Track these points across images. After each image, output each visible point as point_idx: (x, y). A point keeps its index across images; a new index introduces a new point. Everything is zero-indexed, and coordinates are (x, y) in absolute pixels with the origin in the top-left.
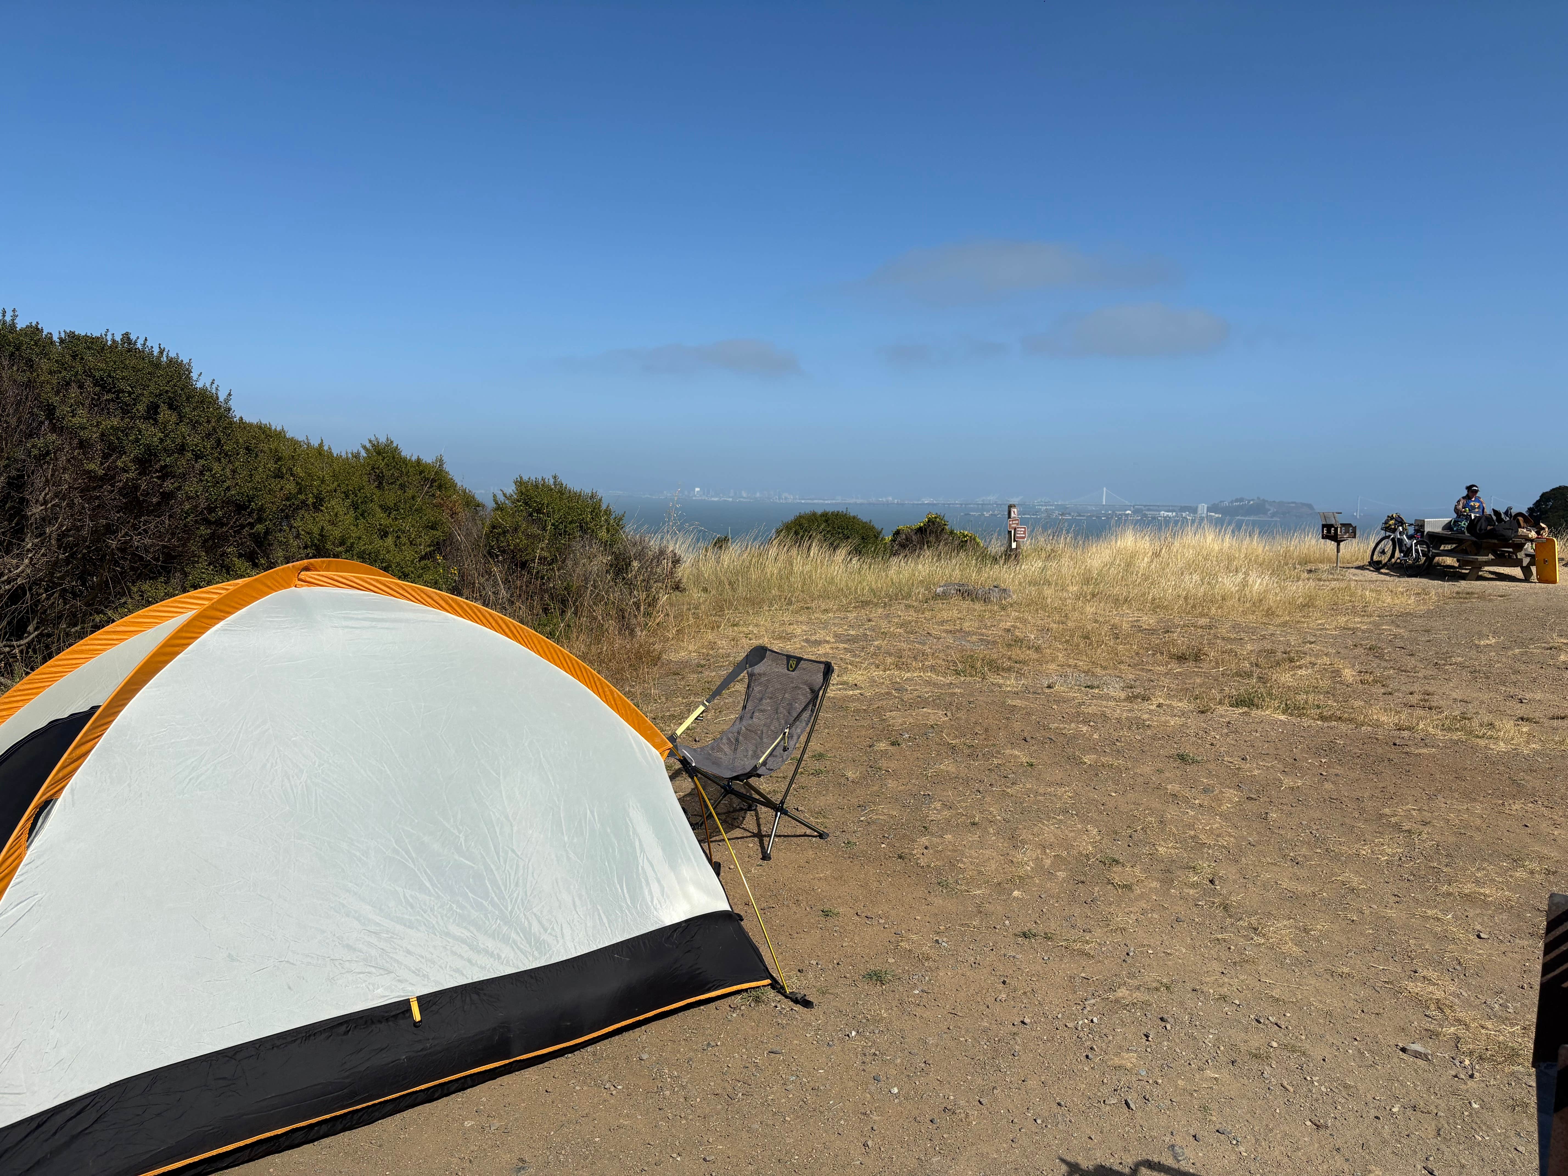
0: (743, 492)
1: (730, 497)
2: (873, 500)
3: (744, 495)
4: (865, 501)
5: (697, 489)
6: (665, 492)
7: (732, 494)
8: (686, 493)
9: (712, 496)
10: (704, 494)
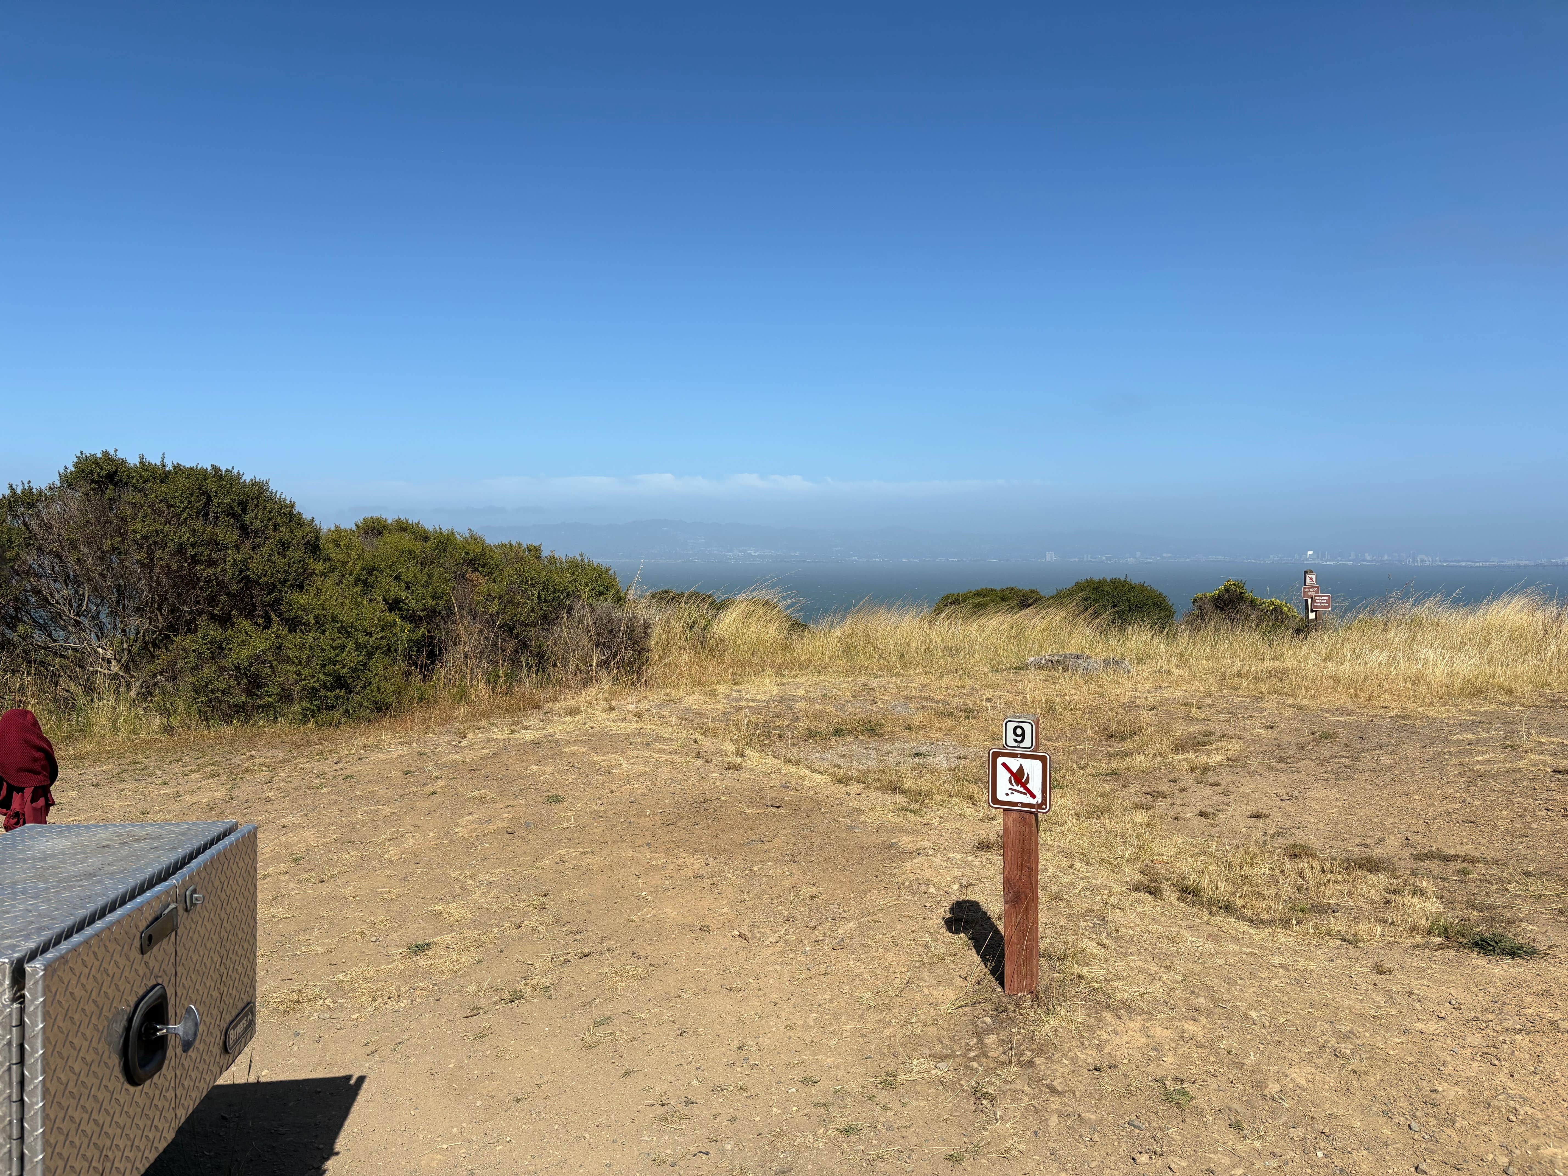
0: (1366, 555)
1: (1350, 561)
2: (1543, 561)
3: (1368, 558)
4: (1532, 563)
5: (1310, 552)
6: (1271, 556)
7: (1353, 556)
8: (1296, 556)
9: (1328, 560)
10: (1318, 557)
